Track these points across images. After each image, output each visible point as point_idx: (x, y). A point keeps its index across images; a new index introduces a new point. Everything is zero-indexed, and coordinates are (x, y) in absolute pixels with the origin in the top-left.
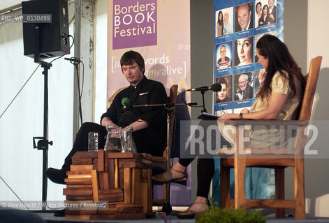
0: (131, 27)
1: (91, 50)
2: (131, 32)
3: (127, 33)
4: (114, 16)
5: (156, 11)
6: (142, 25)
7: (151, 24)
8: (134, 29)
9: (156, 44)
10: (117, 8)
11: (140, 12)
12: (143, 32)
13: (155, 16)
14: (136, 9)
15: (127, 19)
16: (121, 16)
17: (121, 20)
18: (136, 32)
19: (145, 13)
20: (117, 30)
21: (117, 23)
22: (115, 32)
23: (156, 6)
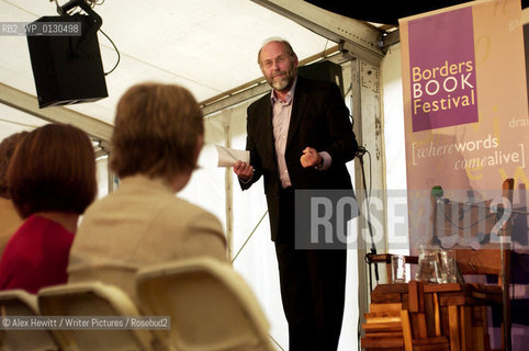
0: (437, 97)
1: (377, 134)
2: (439, 104)
3: (432, 107)
4: (412, 83)
5: (474, 72)
6: (454, 95)
7: (467, 91)
8: (442, 101)
9: (476, 120)
10: (416, 71)
11: (450, 75)
12: (456, 104)
13: (472, 80)
14: (444, 71)
15: (432, 88)
16: (423, 82)
17: (423, 89)
18: (446, 104)
19: (458, 77)
20: (418, 103)
21: (418, 93)
22: (416, 107)
23: (473, 65)
